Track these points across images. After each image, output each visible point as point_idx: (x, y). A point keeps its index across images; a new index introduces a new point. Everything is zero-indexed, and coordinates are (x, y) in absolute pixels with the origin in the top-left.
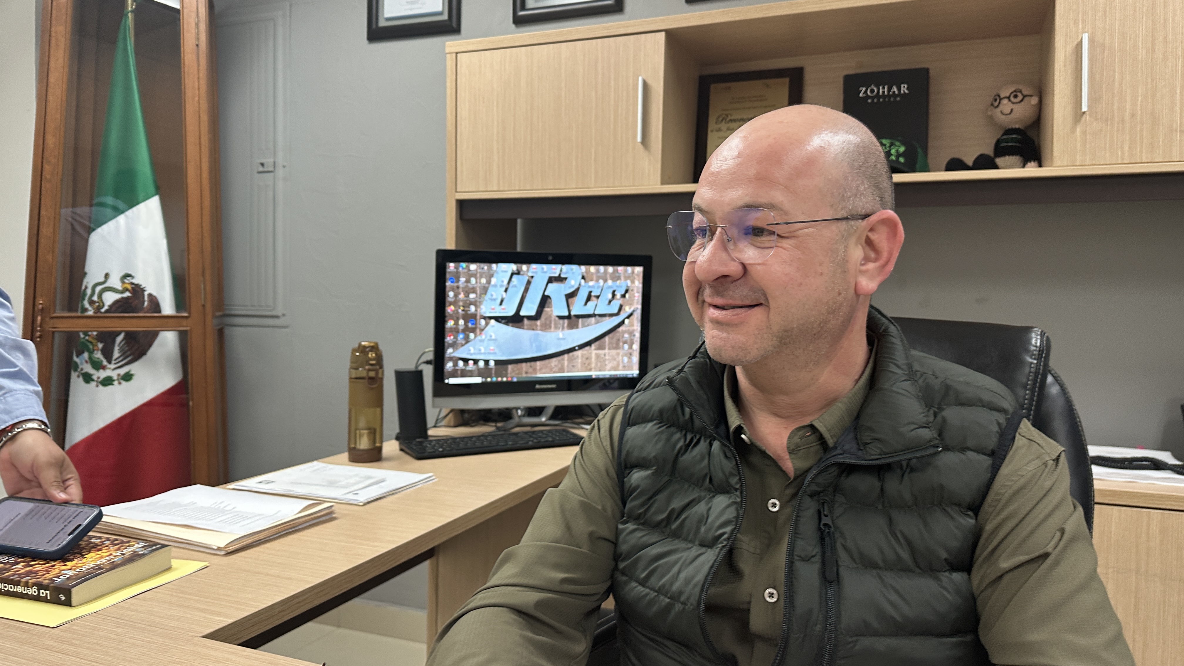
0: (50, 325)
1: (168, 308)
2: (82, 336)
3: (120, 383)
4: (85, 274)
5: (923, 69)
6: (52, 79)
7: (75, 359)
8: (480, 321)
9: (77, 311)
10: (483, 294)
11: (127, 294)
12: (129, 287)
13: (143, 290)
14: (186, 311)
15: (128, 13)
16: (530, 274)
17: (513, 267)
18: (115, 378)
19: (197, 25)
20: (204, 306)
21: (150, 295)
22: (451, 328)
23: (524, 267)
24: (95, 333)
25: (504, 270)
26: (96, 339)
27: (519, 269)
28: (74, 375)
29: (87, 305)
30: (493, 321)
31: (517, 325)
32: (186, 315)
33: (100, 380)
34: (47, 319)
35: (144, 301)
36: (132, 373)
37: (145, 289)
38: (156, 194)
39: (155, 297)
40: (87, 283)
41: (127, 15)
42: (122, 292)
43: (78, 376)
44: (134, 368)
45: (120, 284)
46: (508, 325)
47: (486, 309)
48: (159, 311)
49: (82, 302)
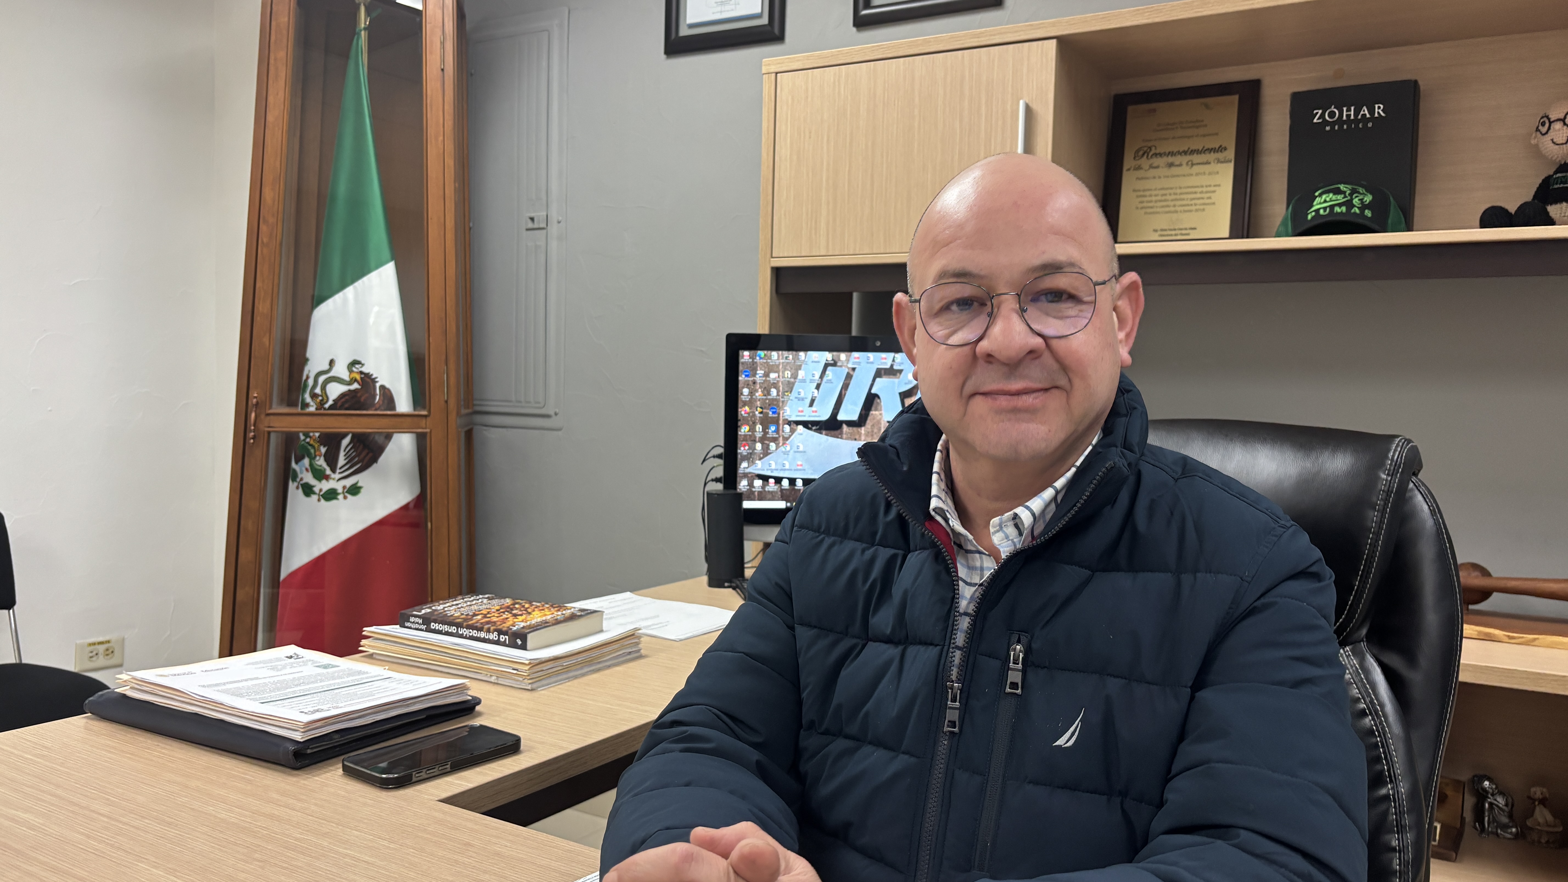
0: (266, 424)
1: (404, 404)
2: (302, 437)
3: (345, 498)
4: (306, 360)
5: (1409, 81)
6: (270, 118)
7: (293, 465)
8: (783, 428)
9: (296, 405)
10: (787, 392)
11: (356, 386)
12: (358, 377)
13: (374, 381)
14: (424, 408)
15: (361, 31)
16: (850, 365)
17: (827, 356)
18: (340, 490)
19: (443, 44)
20: (446, 402)
21: (383, 387)
22: (745, 436)
23: (843, 356)
24: (317, 435)
25: (816, 360)
26: (318, 442)
27: (836, 360)
28: (292, 486)
29: (308, 399)
30: (800, 427)
31: (833, 433)
32: (424, 413)
33: (321, 493)
34: (263, 416)
35: (374, 395)
36: (359, 485)
37: (377, 380)
38: (392, 260)
39: (389, 390)
40: (309, 371)
41: (359, 34)
42: (349, 383)
43: (297, 488)
44: (361, 479)
45: (348, 373)
46: (821, 433)
47: (790, 412)
48: (393, 408)
49: (303, 396)
